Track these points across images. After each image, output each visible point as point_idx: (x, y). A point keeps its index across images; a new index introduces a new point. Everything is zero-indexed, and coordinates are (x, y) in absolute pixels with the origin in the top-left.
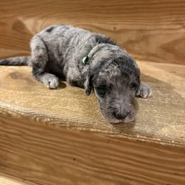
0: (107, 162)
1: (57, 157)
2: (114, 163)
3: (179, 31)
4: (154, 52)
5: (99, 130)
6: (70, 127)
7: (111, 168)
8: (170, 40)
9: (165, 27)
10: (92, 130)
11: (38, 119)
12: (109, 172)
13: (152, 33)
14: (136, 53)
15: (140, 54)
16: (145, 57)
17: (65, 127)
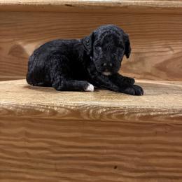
0: (154, 161)
1: (93, 170)
2: (161, 161)
3: (168, 53)
4: (149, 71)
5: (159, 113)
6: (129, 114)
7: (157, 168)
8: (161, 60)
9: (157, 50)
10: (152, 114)
11: (91, 111)
12: (154, 174)
13: (147, 55)
14: (134, 73)
15: (138, 74)
16: (142, 76)
17: (122, 116)
